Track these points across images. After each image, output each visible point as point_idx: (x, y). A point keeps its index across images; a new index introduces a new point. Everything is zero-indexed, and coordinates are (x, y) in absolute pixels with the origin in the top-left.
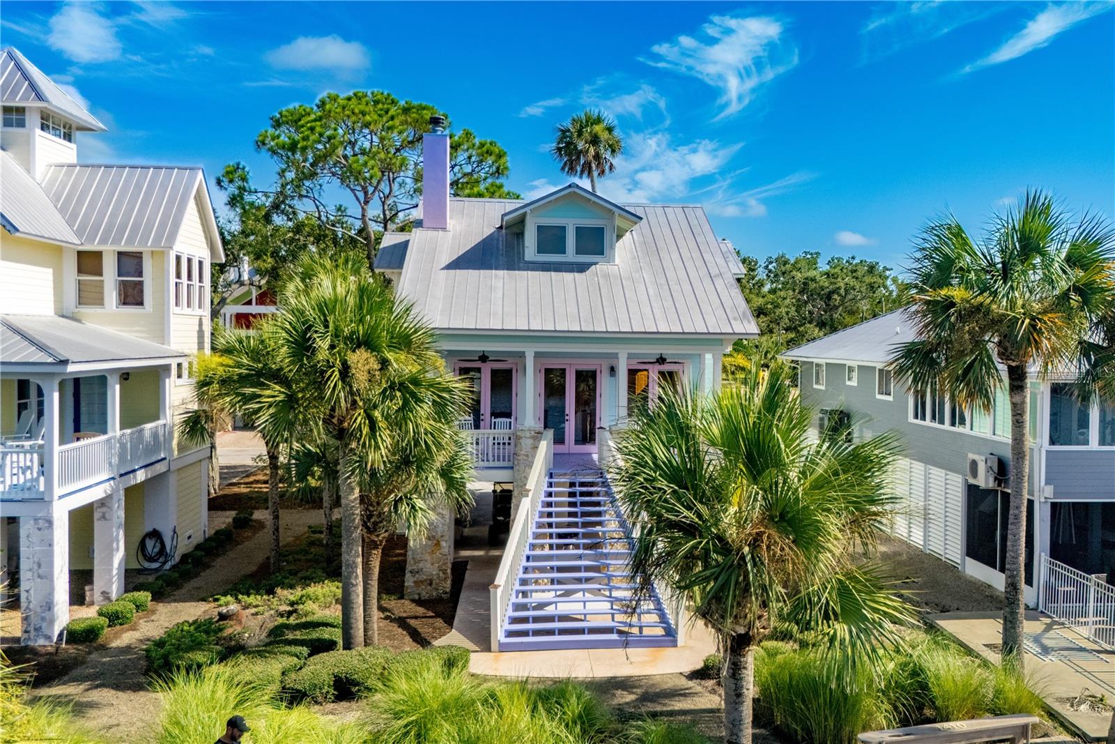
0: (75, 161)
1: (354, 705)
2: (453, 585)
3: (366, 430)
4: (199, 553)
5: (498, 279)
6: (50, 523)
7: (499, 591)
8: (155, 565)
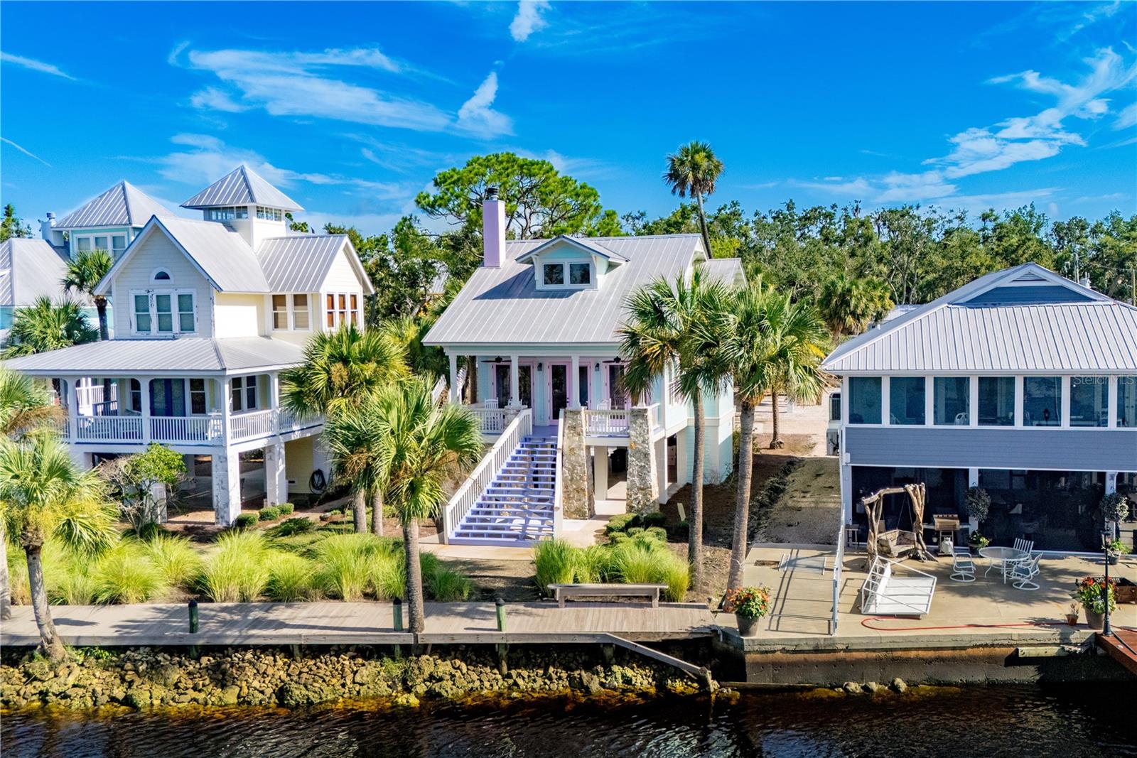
6: (226, 459)
7: (449, 508)
8: (320, 493)
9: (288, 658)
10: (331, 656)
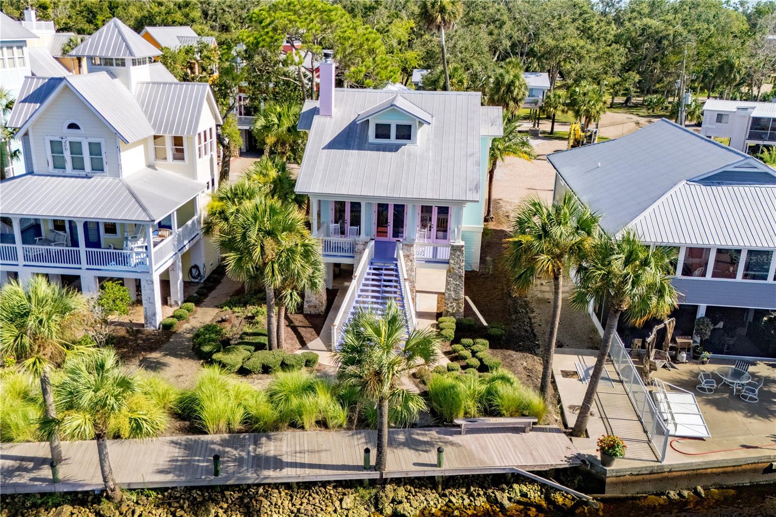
0: (149, 80)
1: (269, 376)
2: (326, 310)
3: (270, 274)
4: (216, 276)
5: (353, 156)
6: (152, 282)
7: (336, 327)
8: (197, 281)
9: (288, 490)
10: (319, 487)
